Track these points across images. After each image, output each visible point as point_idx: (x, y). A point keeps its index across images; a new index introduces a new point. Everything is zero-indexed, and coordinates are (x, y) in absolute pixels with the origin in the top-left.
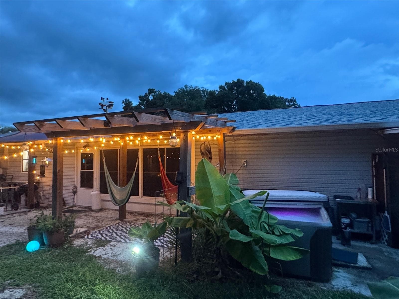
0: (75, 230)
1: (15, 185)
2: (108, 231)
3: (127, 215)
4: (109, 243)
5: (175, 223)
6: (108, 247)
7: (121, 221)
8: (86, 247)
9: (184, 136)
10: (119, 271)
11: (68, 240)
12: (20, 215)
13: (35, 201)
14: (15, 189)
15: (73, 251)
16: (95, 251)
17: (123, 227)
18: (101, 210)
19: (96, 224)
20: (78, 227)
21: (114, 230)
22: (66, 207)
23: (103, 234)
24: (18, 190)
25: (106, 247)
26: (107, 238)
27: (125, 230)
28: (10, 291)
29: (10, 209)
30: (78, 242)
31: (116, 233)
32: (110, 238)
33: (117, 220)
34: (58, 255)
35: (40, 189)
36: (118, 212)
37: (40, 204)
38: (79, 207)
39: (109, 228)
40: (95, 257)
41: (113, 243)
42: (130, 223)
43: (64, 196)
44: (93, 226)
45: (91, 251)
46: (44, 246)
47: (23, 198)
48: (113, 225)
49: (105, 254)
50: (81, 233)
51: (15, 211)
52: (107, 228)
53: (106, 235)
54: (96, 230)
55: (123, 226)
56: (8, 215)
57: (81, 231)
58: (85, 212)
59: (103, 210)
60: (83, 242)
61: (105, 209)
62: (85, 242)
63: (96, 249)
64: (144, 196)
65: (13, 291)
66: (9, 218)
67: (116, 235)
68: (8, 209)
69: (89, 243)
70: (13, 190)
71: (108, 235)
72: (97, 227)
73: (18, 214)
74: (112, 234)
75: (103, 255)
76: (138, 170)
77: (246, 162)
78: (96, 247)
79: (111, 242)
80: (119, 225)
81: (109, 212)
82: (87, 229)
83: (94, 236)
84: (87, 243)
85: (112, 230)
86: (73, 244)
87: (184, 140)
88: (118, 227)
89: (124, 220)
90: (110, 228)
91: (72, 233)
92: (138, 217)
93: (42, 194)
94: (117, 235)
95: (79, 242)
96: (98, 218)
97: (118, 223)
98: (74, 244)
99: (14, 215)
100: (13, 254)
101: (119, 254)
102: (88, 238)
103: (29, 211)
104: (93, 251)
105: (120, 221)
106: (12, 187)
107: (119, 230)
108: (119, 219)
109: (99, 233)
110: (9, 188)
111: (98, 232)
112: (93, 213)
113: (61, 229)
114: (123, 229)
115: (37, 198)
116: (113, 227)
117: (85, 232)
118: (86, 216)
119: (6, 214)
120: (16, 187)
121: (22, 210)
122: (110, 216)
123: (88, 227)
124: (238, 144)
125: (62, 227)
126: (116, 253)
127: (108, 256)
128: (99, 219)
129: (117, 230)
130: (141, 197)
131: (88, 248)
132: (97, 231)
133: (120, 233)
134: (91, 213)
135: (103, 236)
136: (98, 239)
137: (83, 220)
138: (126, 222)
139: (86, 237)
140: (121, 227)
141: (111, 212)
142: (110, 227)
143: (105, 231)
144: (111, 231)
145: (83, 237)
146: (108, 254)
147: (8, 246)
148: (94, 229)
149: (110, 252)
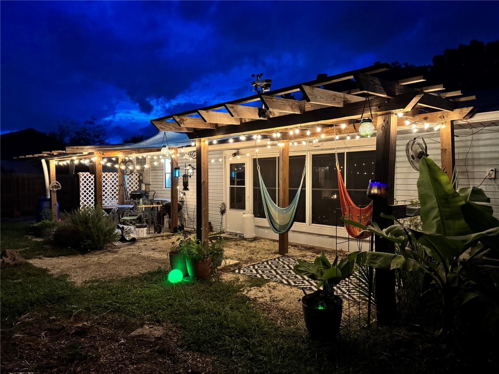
0: (223, 261)
1: (158, 203)
2: (265, 267)
3: (290, 248)
4: (267, 282)
5: (369, 260)
6: (265, 289)
7: (281, 254)
8: (237, 285)
9: (384, 121)
10: (281, 324)
11: (215, 272)
12: (163, 239)
13: (179, 223)
14: (158, 207)
15: (221, 288)
16: (248, 291)
17: (285, 264)
18: (255, 239)
19: (249, 256)
20: (227, 258)
21: (273, 266)
22: (214, 233)
23: (258, 270)
24: (162, 210)
25: (263, 288)
26: (264, 275)
27: (287, 268)
28: (150, 327)
29: (153, 231)
30: (227, 277)
31: (275, 270)
32: (268, 277)
33: (275, 253)
34: (203, 291)
35: (183, 209)
36: (277, 244)
37: (185, 228)
38: (229, 233)
39: (265, 263)
40: (249, 299)
41: (272, 284)
42: (293, 259)
43: (210, 219)
44: (245, 259)
45: (243, 291)
46: (188, 278)
47: (166, 220)
48: (271, 260)
49: (262, 298)
50: (231, 266)
51: (158, 234)
52: (263, 263)
53: (263, 272)
54: (249, 264)
55: (284, 261)
56: (150, 238)
57: (231, 263)
58: (236, 240)
59: (258, 240)
60: (234, 277)
61: (261, 238)
62: (236, 278)
63: (249, 289)
64: (313, 223)
65: (152, 328)
66: (151, 241)
67: (275, 274)
68: (150, 232)
69: (241, 280)
70: (156, 209)
71: (266, 272)
72: (251, 259)
73: (160, 238)
74: (270, 272)
75: (259, 298)
76: (304, 186)
77: (494, 172)
78: (250, 286)
79: (269, 282)
80: (279, 260)
81: (265, 243)
82: (238, 262)
83: (247, 271)
84: (238, 279)
85: (270, 266)
86: (221, 279)
87: (383, 128)
88: (278, 263)
89: (286, 254)
90: (268, 264)
91: (220, 265)
92: (304, 253)
93: (186, 216)
94: (277, 273)
95: (229, 278)
96: (252, 249)
97: (278, 258)
98: (223, 279)
99: (157, 238)
100: (154, 283)
101: (281, 300)
102: (239, 273)
103: (173, 235)
104: (246, 291)
105: (280, 256)
106: (154, 206)
107: (279, 267)
108: (279, 253)
109: (254, 268)
110: (152, 206)
111: (252, 267)
112: (245, 243)
113: (207, 258)
114: (285, 265)
115: (181, 221)
116: (272, 263)
117: (236, 265)
118: (236, 245)
119: (149, 237)
120: (159, 206)
121: (165, 234)
122: (266, 247)
123: (239, 259)
124: (479, 140)
125: (208, 255)
126: (276, 297)
127: (266, 300)
128: (252, 251)
129: (277, 267)
130: (308, 224)
131: (240, 287)
132: (250, 266)
133: (281, 272)
134: (243, 242)
135: (258, 273)
136: (251, 275)
137: (233, 250)
138: (288, 257)
139: (237, 271)
140: (282, 263)
141: (268, 242)
142: (267, 262)
143: (261, 267)
144: (269, 268)
145: (234, 271)
146: (266, 298)
147: (149, 273)
148: (246, 262)
149: (268, 295)
